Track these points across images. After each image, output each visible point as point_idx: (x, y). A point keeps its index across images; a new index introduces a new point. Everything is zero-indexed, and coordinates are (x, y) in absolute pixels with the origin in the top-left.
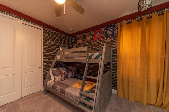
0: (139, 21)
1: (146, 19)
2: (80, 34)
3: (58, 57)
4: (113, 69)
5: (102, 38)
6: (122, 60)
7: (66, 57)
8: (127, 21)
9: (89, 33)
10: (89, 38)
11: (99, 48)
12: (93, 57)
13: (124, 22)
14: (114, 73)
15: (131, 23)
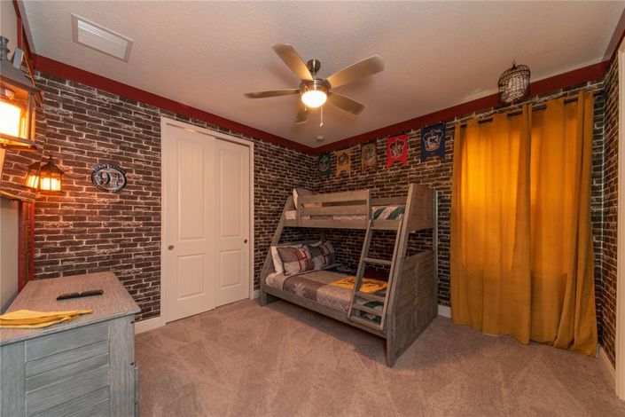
0: (513, 118)
1: (530, 112)
2: (345, 148)
3: (290, 215)
4: (439, 249)
5: (408, 160)
6: (466, 223)
7: (311, 217)
8: (481, 115)
9: (372, 146)
10: (371, 161)
11: (399, 188)
12: (385, 216)
13: (474, 115)
14: (445, 259)
15: (491, 120)
